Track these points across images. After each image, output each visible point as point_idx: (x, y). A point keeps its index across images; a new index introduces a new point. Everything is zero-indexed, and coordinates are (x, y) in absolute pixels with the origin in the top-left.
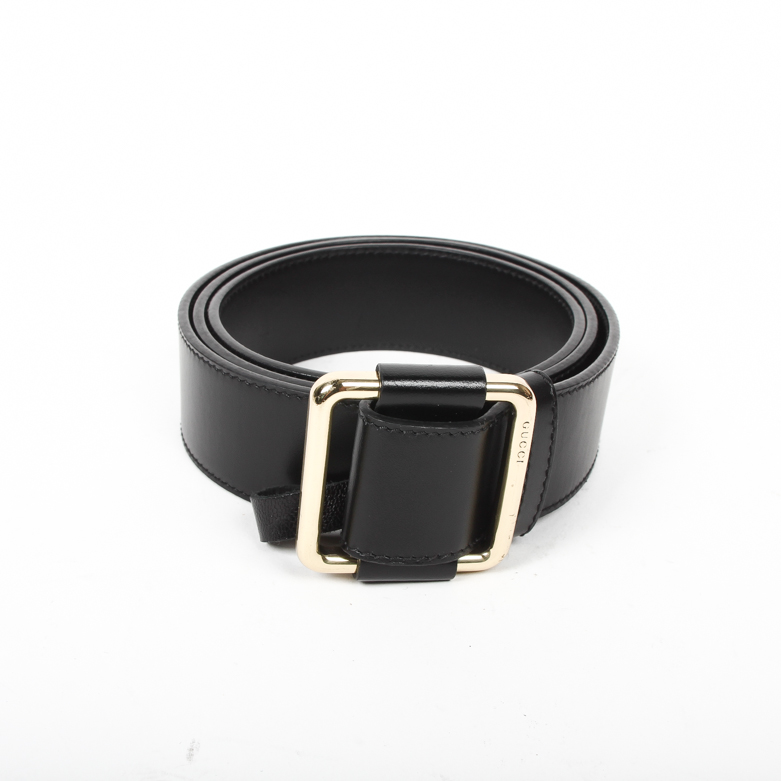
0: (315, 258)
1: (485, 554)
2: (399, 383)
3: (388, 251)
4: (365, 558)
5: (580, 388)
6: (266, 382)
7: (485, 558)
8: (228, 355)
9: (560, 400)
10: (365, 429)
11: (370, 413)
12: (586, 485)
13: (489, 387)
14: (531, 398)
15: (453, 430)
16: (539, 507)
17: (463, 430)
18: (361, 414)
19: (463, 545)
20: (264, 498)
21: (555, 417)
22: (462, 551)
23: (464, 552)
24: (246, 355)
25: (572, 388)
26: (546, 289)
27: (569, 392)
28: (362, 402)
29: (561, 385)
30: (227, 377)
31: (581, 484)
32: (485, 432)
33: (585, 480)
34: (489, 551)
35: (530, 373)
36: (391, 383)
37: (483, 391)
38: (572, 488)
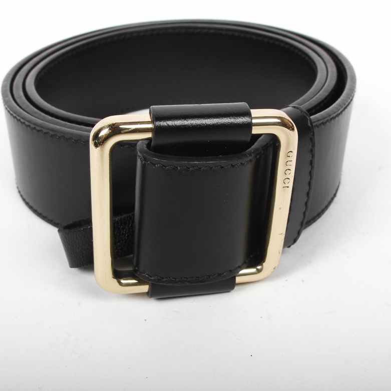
0: (115, 39)
1: (259, 267)
2: (170, 123)
3: (170, 31)
4: (154, 280)
5: (331, 119)
6: (63, 132)
7: (259, 271)
8: (36, 113)
9: (316, 130)
10: (144, 167)
11: (146, 153)
12: (336, 199)
13: (254, 121)
14: (293, 129)
15: (223, 163)
16: (302, 223)
17: (234, 162)
18: (139, 154)
19: (240, 260)
20: (67, 231)
21: (313, 146)
22: (239, 267)
23: (241, 268)
24: (51, 111)
25: (325, 120)
26: (292, 49)
27: (323, 123)
28: (139, 143)
29: (315, 118)
30: (34, 131)
31: (333, 199)
32: (253, 162)
33: (335, 195)
34: (262, 265)
35: (289, 108)
36: (163, 123)
37: (249, 126)
38: (326, 203)
